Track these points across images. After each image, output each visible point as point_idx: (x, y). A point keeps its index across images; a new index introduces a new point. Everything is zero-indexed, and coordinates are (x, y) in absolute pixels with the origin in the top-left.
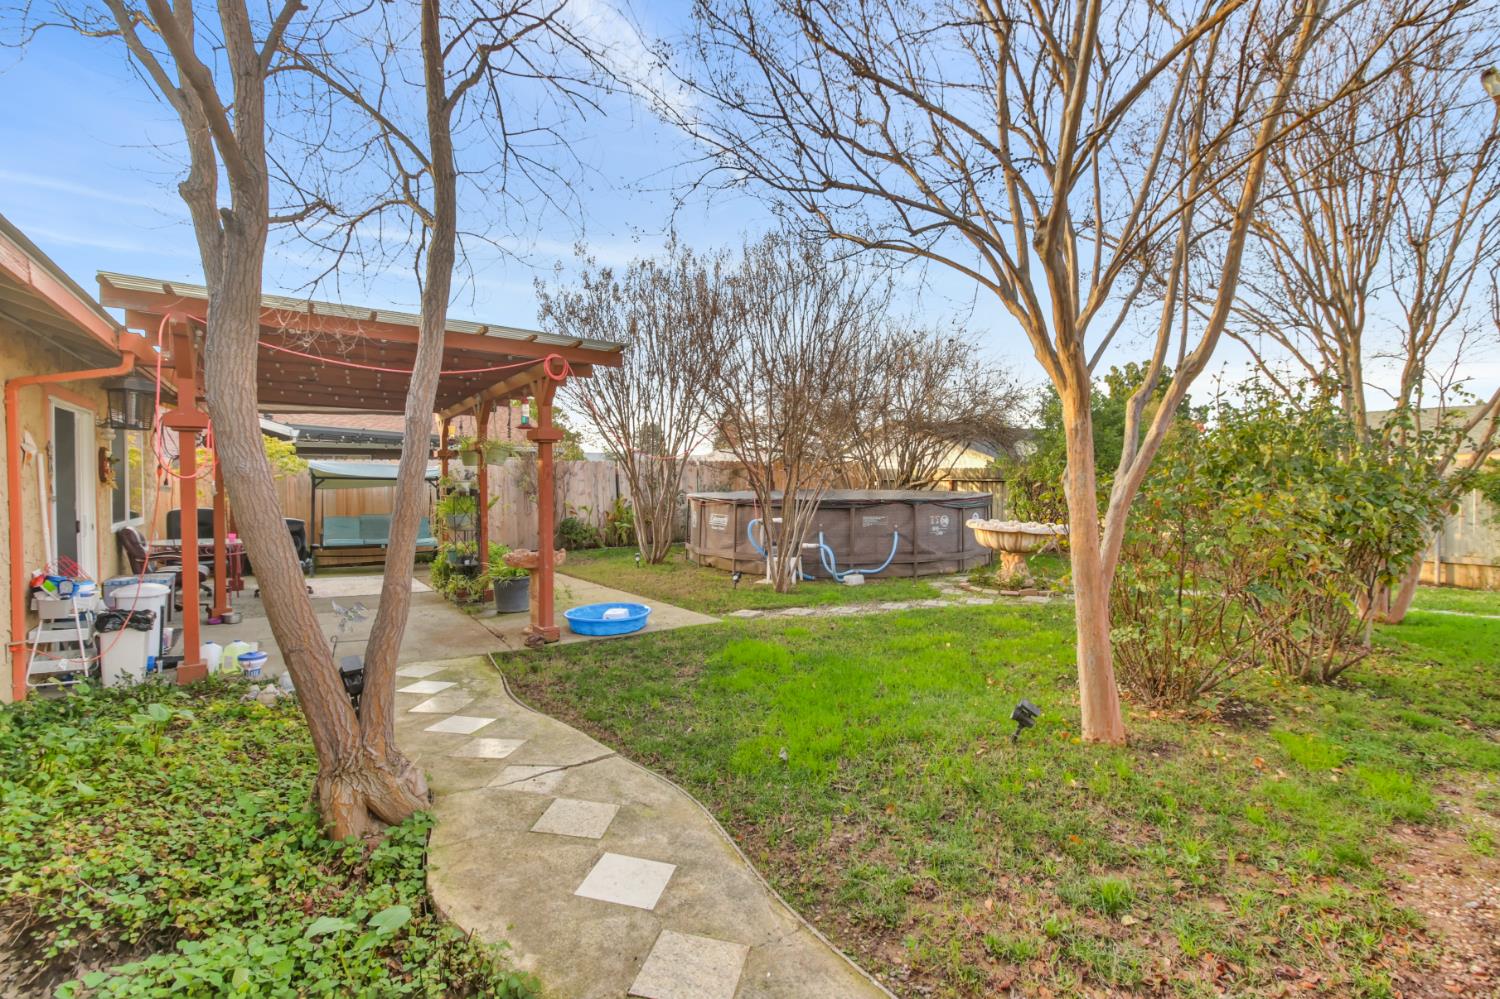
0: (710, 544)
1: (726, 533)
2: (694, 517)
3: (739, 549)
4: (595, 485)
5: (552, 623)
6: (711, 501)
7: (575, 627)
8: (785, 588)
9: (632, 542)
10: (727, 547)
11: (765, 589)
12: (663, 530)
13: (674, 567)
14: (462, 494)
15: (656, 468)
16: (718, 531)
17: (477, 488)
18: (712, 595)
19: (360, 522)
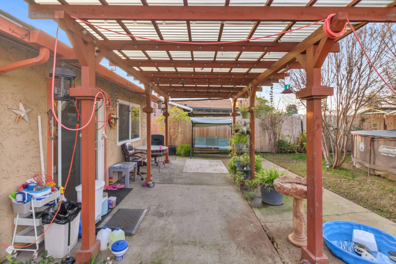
0: (379, 163)
4: (292, 126)
14: (243, 133)
17: (250, 130)
19: (207, 139)
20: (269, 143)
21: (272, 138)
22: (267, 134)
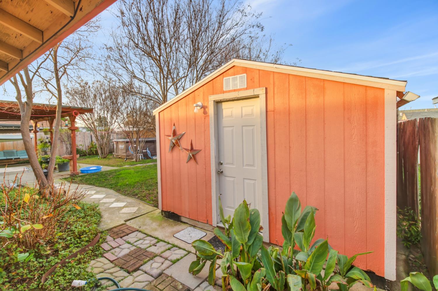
0: (119, 152)
1: (124, 149)
2: (115, 146)
3: (127, 153)
4: (84, 139)
5: (76, 171)
6: (120, 142)
7: (82, 171)
8: (138, 161)
9: (97, 154)
10: (124, 153)
11: (133, 161)
12: (106, 150)
13: (109, 159)
14: (46, 143)
15: (103, 134)
16: (121, 149)
17: (50, 141)
18: (119, 164)
19: (4, 153)
20: (66, 151)
21: (68, 147)
22: (64, 145)
